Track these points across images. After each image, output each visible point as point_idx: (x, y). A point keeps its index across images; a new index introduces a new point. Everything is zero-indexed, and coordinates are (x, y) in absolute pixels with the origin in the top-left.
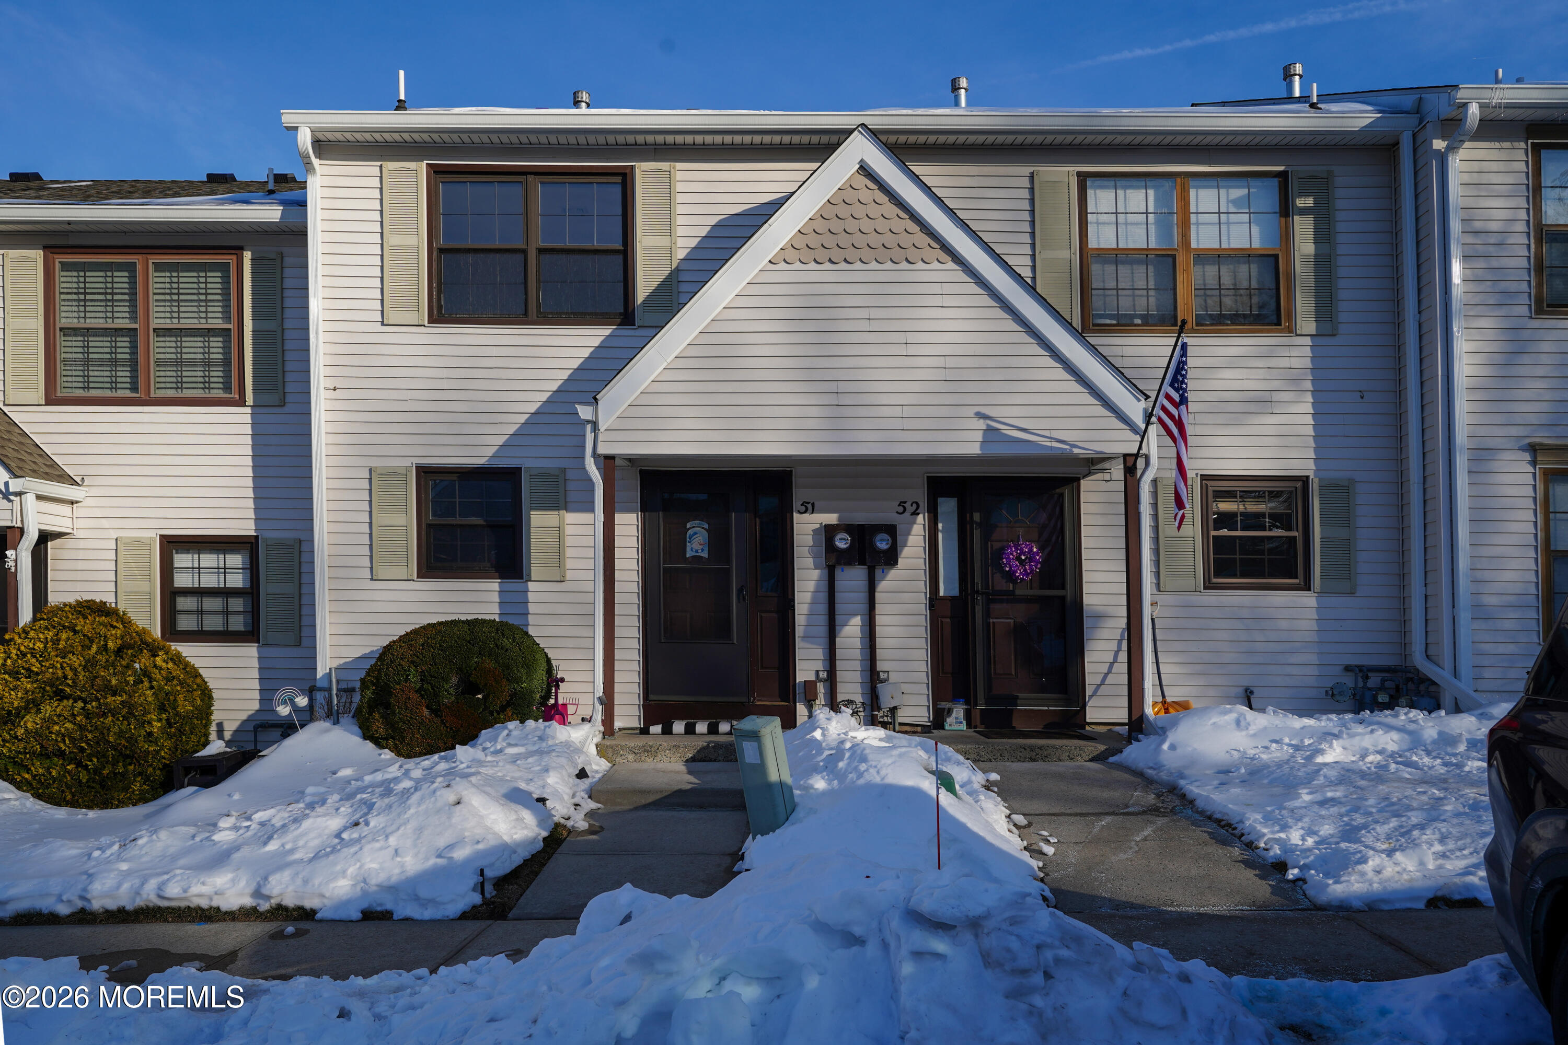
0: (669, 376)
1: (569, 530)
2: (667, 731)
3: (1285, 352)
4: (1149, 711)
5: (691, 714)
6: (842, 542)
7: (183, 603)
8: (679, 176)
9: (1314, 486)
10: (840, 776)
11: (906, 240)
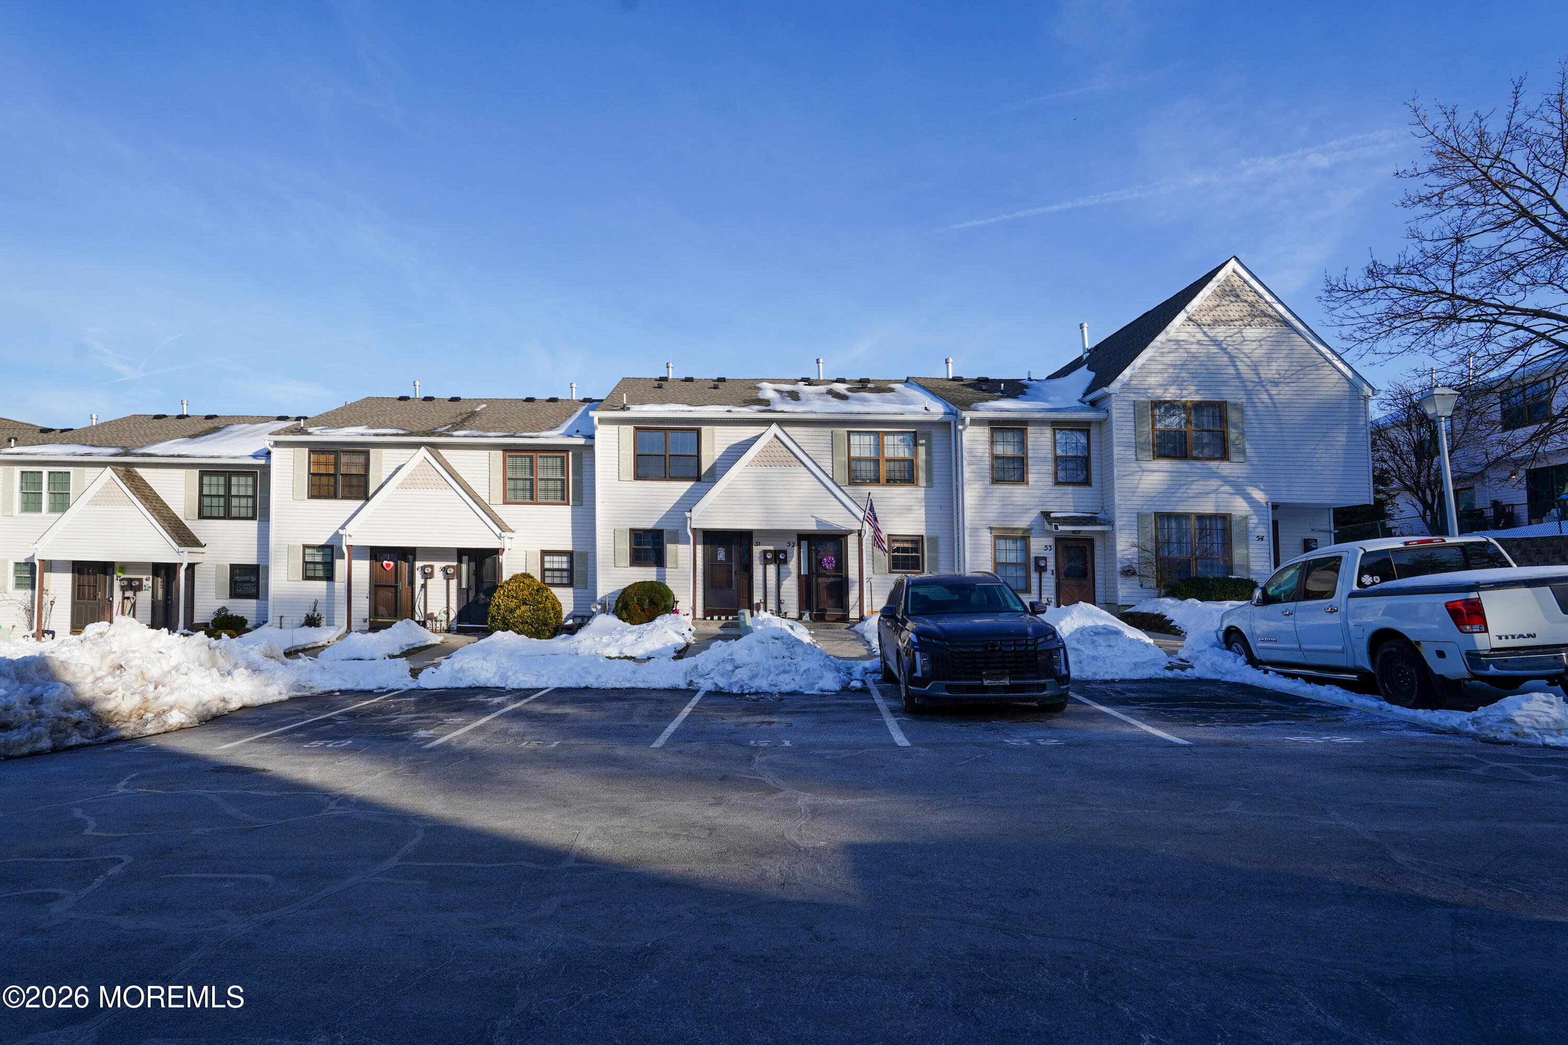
0: (713, 502)
1: (679, 551)
2: (712, 619)
3: (915, 492)
4: (865, 614)
5: (720, 614)
6: (769, 556)
7: (548, 573)
8: (716, 431)
9: (925, 539)
10: (765, 626)
11: (789, 459)
